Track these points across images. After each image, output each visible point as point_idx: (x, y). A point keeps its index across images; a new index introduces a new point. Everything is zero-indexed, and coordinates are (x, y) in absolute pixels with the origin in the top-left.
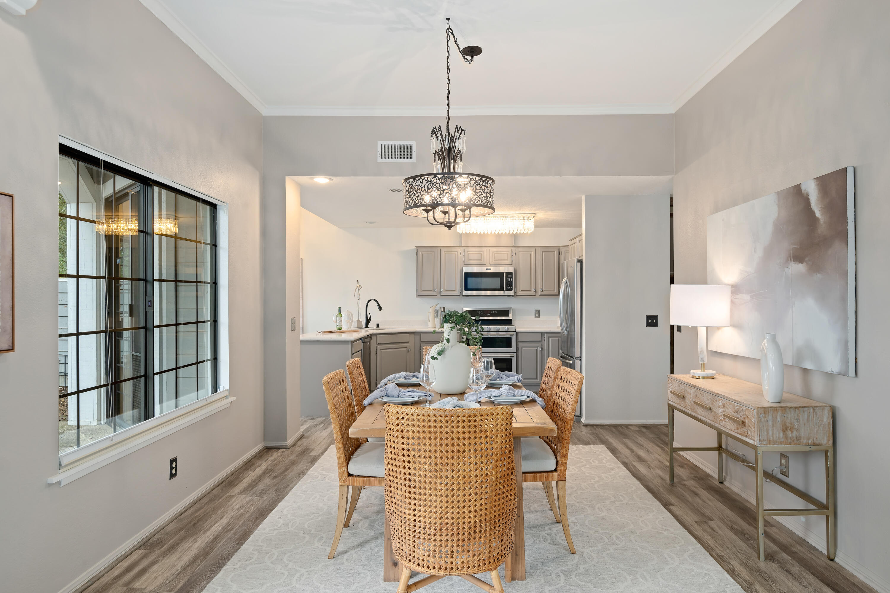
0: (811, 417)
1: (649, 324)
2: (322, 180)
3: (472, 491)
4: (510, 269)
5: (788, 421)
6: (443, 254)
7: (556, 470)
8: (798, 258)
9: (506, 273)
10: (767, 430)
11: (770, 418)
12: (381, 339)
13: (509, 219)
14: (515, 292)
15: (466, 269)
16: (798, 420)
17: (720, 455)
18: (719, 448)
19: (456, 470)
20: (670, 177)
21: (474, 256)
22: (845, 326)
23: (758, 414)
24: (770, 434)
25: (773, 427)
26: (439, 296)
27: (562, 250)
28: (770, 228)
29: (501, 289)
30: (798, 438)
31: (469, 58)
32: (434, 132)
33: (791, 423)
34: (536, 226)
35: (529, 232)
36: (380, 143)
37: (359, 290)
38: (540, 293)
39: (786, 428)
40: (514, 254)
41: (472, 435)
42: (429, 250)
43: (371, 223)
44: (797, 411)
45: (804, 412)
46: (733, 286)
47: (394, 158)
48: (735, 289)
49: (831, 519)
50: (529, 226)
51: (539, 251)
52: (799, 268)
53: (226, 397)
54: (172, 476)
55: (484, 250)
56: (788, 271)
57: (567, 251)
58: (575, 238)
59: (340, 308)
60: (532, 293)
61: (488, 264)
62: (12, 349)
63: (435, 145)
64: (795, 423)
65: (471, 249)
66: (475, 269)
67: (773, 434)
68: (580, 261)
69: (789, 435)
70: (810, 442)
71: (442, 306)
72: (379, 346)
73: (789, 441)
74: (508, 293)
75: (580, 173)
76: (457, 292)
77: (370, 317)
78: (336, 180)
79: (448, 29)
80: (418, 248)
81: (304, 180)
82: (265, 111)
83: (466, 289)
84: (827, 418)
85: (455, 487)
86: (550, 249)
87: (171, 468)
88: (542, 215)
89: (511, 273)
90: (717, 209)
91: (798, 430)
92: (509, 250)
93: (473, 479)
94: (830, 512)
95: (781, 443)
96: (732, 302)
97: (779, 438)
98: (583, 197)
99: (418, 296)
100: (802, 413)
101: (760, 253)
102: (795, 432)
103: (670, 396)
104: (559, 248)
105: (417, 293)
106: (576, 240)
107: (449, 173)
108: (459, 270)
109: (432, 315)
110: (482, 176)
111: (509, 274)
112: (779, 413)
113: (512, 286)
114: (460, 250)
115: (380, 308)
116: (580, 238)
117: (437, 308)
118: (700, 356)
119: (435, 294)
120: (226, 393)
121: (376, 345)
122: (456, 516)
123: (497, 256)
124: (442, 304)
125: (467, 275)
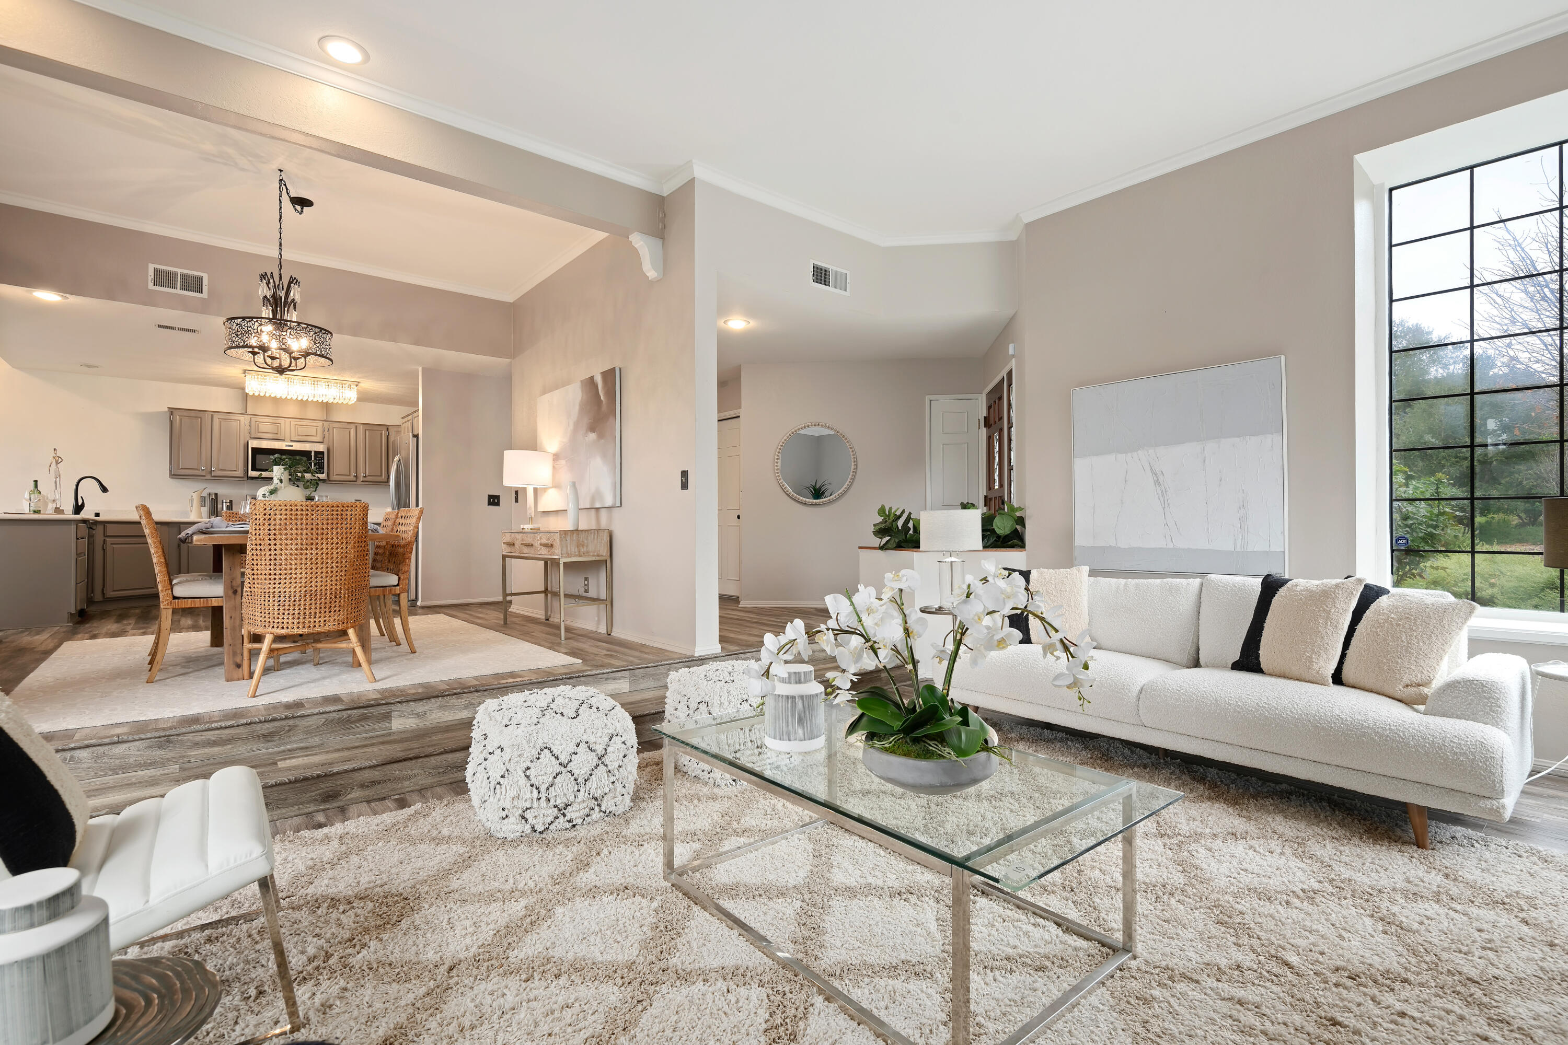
0: (595, 537)
1: (490, 504)
2: (47, 296)
3: (334, 565)
4: (321, 448)
6: (216, 421)
7: (398, 585)
8: (592, 429)
9: (315, 452)
11: (568, 538)
12: (110, 530)
13: (322, 384)
14: (328, 476)
15: (254, 444)
16: (587, 539)
17: (546, 596)
18: (546, 591)
19: (320, 548)
20: (508, 360)
21: (266, 427)
22: (615, 473)
23: (561, 535)
24: (569, 549)
25: (571, 544)
26: (208, 477)
27: (392, 430)
28: (577, 407)
30: (588, 552)
31: (298, 208)
33: (582, 542)
34: (359, 399)
35: (351, 403)
36: (151, 268)
37: (57, 463)
38: (362, 479)
40: (326, 430)
41: (335, 522)
42: (193, 414)
43: (89, 366)
44: (587, 533)
45: (591, 534)
46: (554, 455)
47: (175, 288)
48: (556, 457)
49: (609, 606)
50: (351, 396)
51: (361, 428)
52: (592, 436)
55: (282, 421)
56: (587, 439)
57: (399, 432)
58: (409, 415)
59: (36, 482)
60: (352, 478)
61: (287, 439)
63: (264, 290)
64: (585, 541)
65: (260, 419)
66: (265, 444)
67: (571, 549)
68: (417, 436)
69: (582, 550)
70: (595, 555)
71: (213, 491)
72: (107, 539)
73: (581, 554)
75: (417, 343)
76: (240, 473)
77: (83, 503)
78: (73, 299)
79: (281, 180)
80: (172, 411)
81: (14, 291)
83: (254, 468)
84: (606, 538)
85: (319, 561)
86: (375, 428)
88: (369, 385)
89: (322, 453)
90: (544, 392)
91: (587, 546)
92: (320, 424)
93: (335, 555)
94: (609, 603)
96: (554, 467)
97: (574, 552)
98: (420, 369)
99: (173, 475)
100: (589, 535)
101: (571, 427)
102: (585, 548)
103: (504, 546)
104: (387, 427)
105: (170, 471)
106: (410, 417)
107: (281, 319)
108: (242, 443)
109: (196, 502)
110: (321, 329)
111: (319, 454)
112: (575, 535)
113: (323, 469)
114: (244, 419)
115: (104, 490)
116: (415, 414)
117: (205, 494)
118: (529, 512)
119: (203, 473)
121: (102, 538)
122: (318, 585)
123: (302, 430)
124: (213, 488)
125: (256, 451)
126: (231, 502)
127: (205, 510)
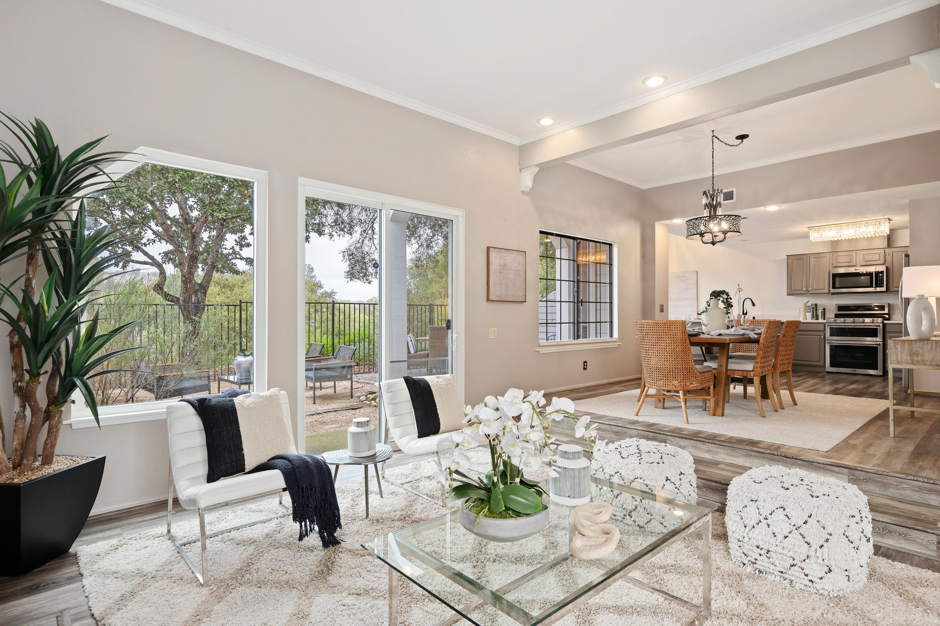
0: (934, 347)
2: (677, 221)
4: (882, 268)
5: (914, 349)
6: (812, 259)
9: (876, 272)
10: (897, 354)
13: (863, 225)
14: (887, 288)
15: (834, 271)
16: (922, 348)
21: (843, 259)
24: (899, 356)
25: (901, 353)
26: (810, 294)
29: (871, 286)
32: (705, 193)
33: (916, 351)
35: (885, 235)
37: (740, 292)
39: (911, 354)
40: (887, 254)
42: (799, 257)
43: (744, 241)
44: (922, 343)
45: (927, 344)
50: (884, 229)
53: (616, 342)
54: (585, 369)
55: (854, 253)
61: (858, 264)
62: (525, 302)
64: (920, 351)
65: (839, 254)
66: (842, 271)
67: (901, 358)
69: (915, 358)
70: (933, 364)
71: (814, 303)
73: (915, 362)
74: (878, 289)
76: (826, 290)
79: (713, 136)
80: (789, 257)
81: (667, 222)
82: (644, 187)
83: (834, 287)
87: (584, 365)
89: (882, 272)
91: (923, 355)
92: (882, 251)
95: (908, 363)
97: (907, 360)
98: (908, 202)
99: (789, 294)
100: (926, 344)
102: (920, 357)
105: (788, 292)
108: (827, 272)
109: (802, 310)
111: (879, 273)
112: (906, 344)
113: (883, 283)
114: (829, 255)
115: (754, 305)
117: (809, 304)
119: (805, 292)
120: (616, 340)
123: (868, 258)
124: (813, 301)
125: (835, 276)
126: (824, 309)
127: (809, 315)
